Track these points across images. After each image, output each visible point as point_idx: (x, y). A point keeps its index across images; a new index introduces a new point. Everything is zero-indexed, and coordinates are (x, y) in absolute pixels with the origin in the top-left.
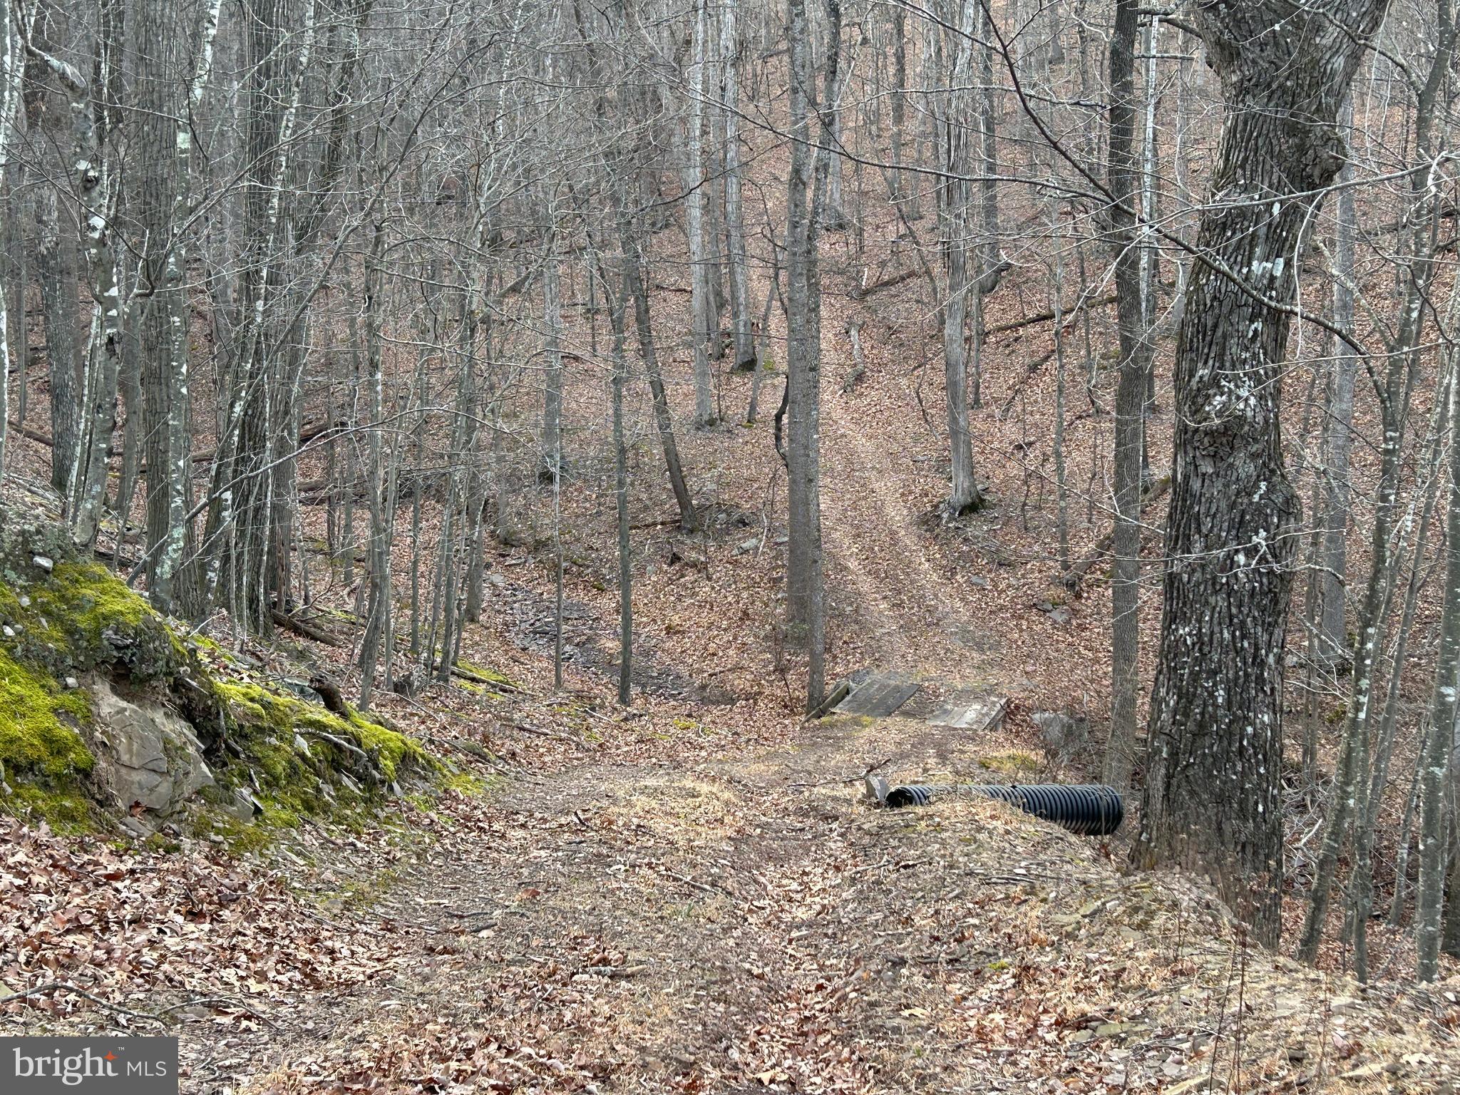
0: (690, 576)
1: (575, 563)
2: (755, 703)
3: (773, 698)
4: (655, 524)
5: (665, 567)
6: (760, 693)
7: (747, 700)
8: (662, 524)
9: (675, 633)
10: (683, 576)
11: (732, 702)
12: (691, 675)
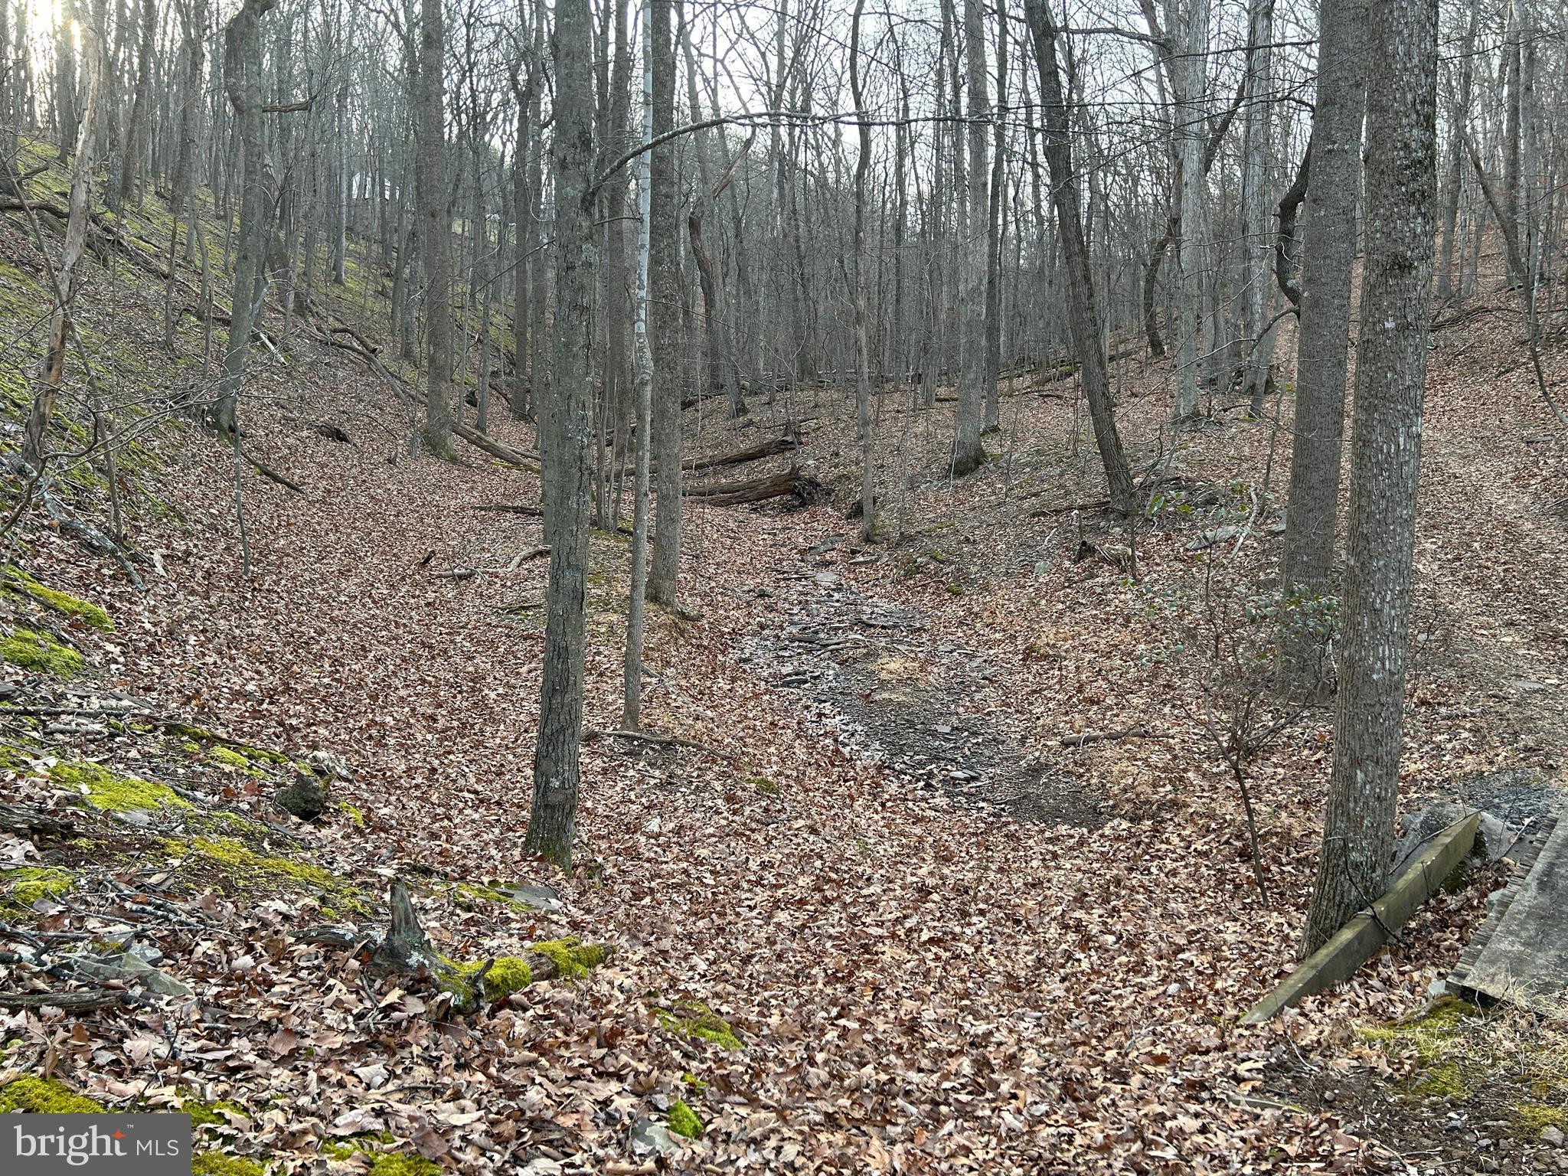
0: (1105, 576)
1: (934, 558)
2: (1156, 832)
3: (1209, 823)
4: (1070, 509)
5: (1067, 564)
6: (1175, 805)
7: (1135, 819)
8: (1082, 508)
9: (1038, 660)
10: (1092, 576)
11: (1094, 818)
12: (1023, 740)
